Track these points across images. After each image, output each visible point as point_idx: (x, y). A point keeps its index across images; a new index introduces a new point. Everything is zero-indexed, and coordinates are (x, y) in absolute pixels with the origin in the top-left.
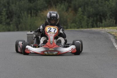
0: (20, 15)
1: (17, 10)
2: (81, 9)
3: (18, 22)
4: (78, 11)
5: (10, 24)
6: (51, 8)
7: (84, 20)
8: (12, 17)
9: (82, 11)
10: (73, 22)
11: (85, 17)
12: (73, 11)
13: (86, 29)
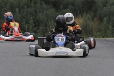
0: (47, 23)
1: (44, 18)
2: (106, 18)
3: (45, 31)
4: (104, 21)
5: (37, 32)
6: (77, 18)
7: (109, 29)
8: (39, 25)
9: (107, 21)
10: (98, 31)
11: (110, 26)
12: (99, 21)
13: (110, 39)
